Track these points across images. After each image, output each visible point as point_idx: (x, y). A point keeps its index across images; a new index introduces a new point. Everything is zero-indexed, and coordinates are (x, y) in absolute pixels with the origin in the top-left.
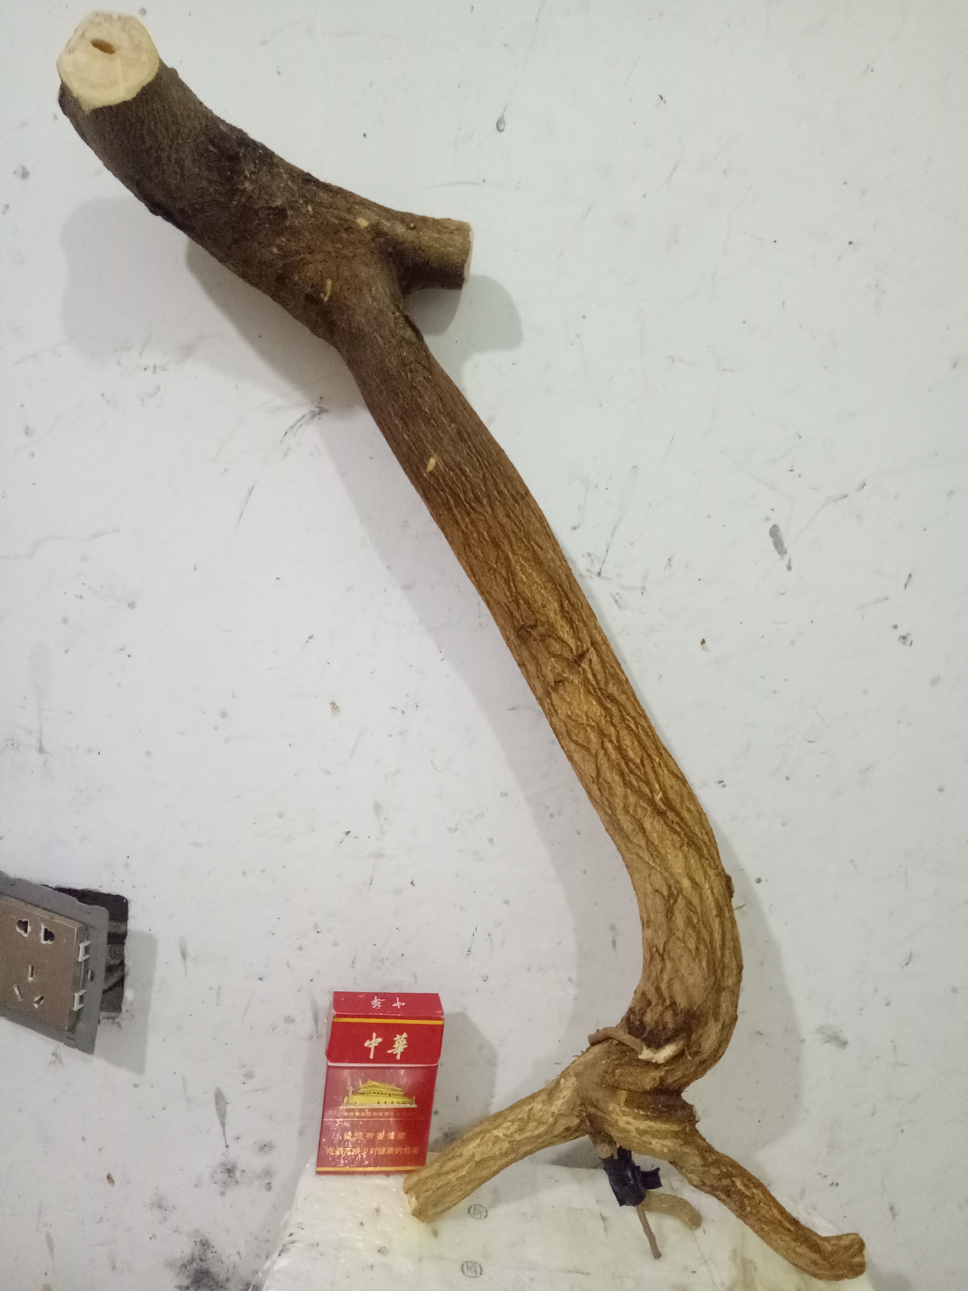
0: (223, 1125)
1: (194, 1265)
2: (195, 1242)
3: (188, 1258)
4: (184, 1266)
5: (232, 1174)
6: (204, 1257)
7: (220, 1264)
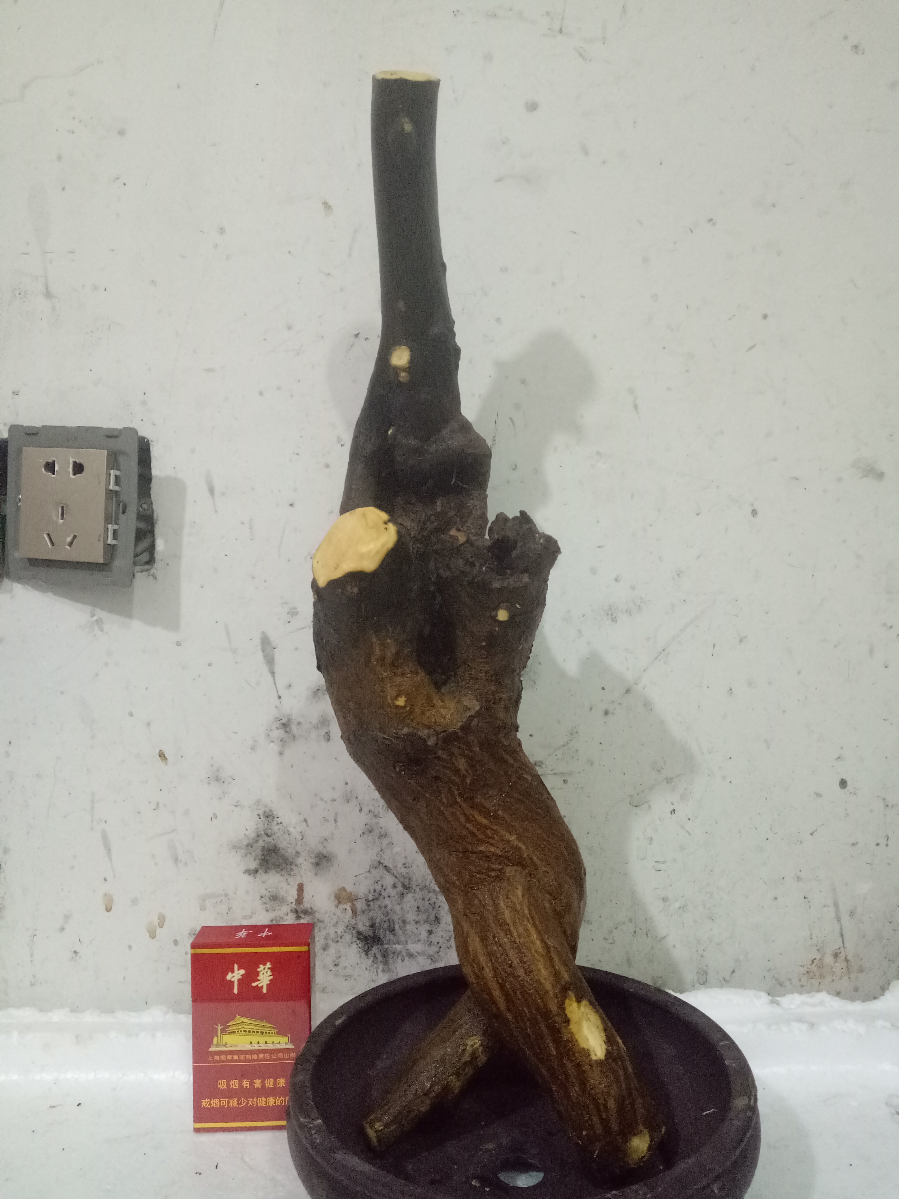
0: (273, 673)
1: (261, 843)
2: (258, 815)
3: (253, 835)
4: (249, 845)
5: (288, 729)
6: (269, 831)
7: (286, 837)
